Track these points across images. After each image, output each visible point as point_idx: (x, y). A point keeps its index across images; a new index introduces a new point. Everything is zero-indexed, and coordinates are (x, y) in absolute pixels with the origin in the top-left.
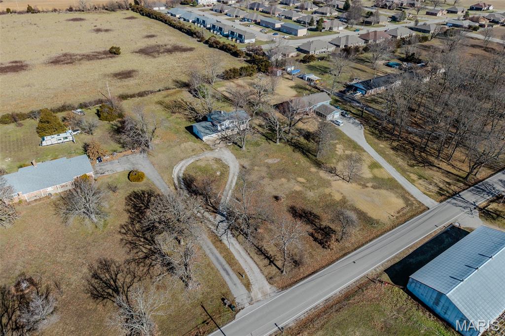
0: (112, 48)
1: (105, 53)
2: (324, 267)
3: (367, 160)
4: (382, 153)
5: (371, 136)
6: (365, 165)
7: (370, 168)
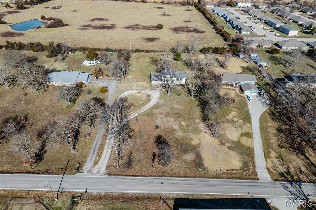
0: (159, 25)
1: (155, 27)
2: (142, 176)
3: (245, 129)
4: (263, 129)
5: (268, 115)
6: (240, 131)
7: (243, 135)
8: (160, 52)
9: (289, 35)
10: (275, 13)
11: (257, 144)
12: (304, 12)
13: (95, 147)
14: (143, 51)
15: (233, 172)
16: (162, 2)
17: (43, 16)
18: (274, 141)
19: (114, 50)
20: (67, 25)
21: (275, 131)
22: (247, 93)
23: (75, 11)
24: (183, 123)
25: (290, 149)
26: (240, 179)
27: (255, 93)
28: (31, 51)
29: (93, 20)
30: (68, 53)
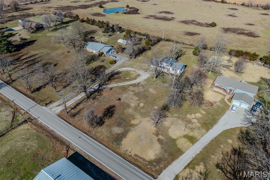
0: (214, 23)
1: (208, 24)
3: (195, 134)
4: (216, 142)
5: (238, 132)
7: (186, 136)
8: (188, 45)
11: (192, 151)
14: (173, 41)
15: (139, 159)
16: (243, 5)
17: (127, 5)
18: (217, 158)
20: (139, 14)
21: (229, 149)
22: (235, 103)
23: (155, 4)
24: (142, 105)
25: (228, 175)
26: (139, 168)
27: (245, 106)
29: (161, 12)
30: (117, 32)
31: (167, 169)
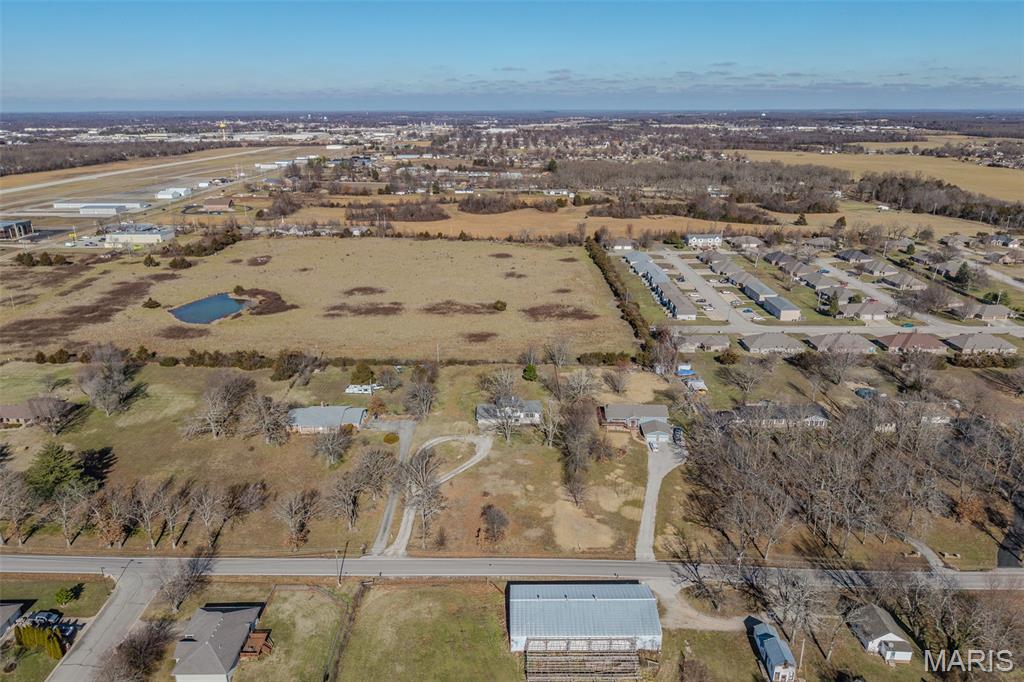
0: (498, 302)
1: (489, 307)
2: (461, 557)
3: (634, 495)
4: (664, 495)
5: (679, 474)
6: (623, 498)
7: (626, 503)
8: (496, 363)
9: (781, 319)
10: (774, 262)
11: (648, 518)
12: (844, 259)
13: (386, 524)
14: (462, 363)
15: (599, 551)
16: (510, 239)
17: (238, 287)
18: (678, 512)
19: (404, 362)
20: (296, 307)
21: (684, 498)
22: (650, 438)
23: (305, 270)
24: (530, 488)
25: (702, 523)
26: (607, 559)
27: (665, 438)
28: (237, 369)
29: (350, 293)
30: (312, 371)
31: (638, 543)
